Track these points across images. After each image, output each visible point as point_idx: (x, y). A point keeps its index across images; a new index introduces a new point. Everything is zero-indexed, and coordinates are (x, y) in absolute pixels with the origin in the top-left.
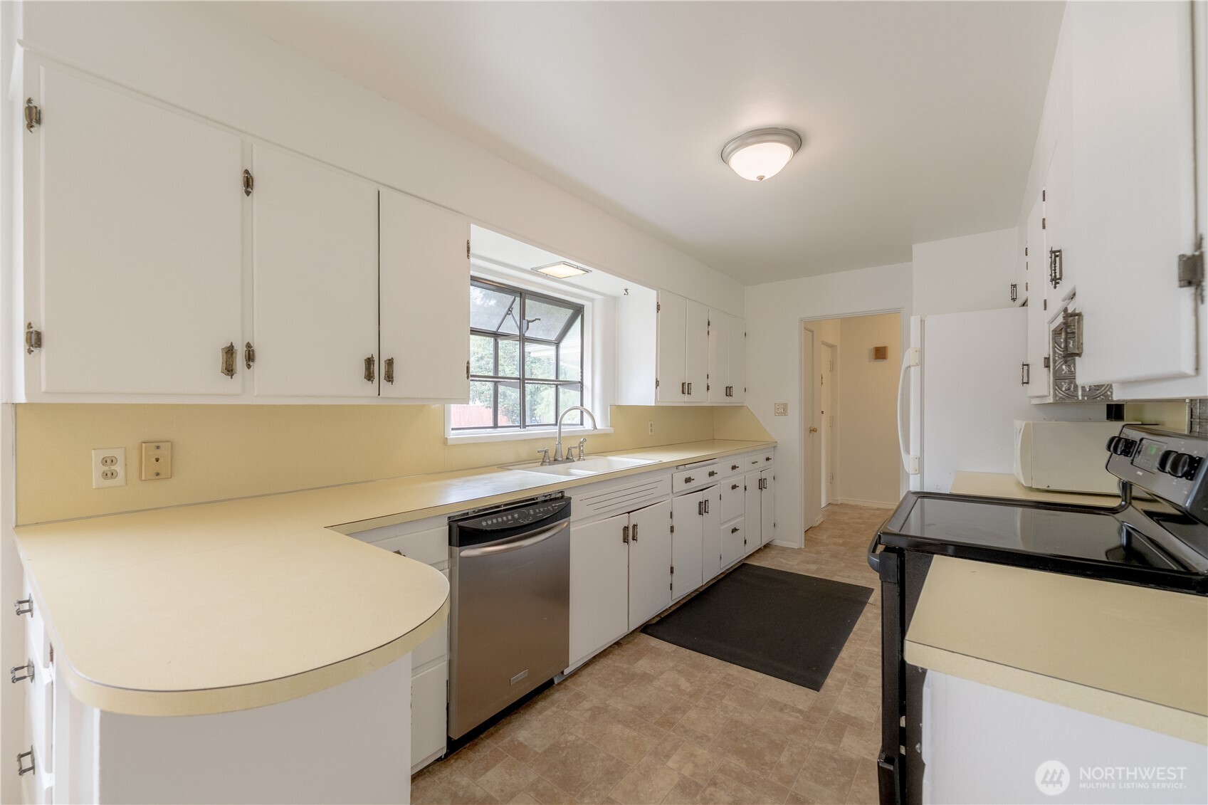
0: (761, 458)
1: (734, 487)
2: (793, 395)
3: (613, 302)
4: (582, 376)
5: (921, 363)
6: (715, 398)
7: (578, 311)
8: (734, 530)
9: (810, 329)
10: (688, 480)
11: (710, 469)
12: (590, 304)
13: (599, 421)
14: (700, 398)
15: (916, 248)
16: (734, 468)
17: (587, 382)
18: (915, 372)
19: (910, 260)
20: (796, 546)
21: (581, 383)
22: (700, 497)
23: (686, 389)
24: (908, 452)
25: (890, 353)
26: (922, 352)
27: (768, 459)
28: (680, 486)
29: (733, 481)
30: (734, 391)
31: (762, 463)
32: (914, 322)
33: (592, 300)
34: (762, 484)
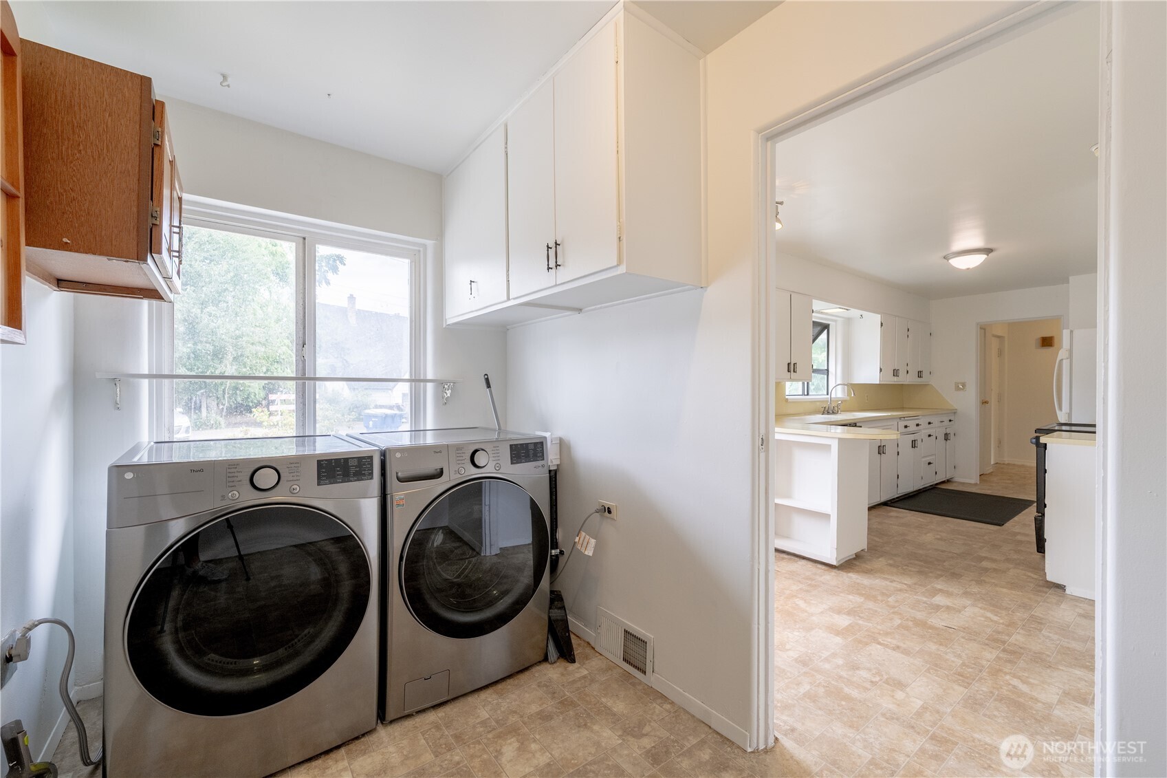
0: (946, 419)
1: (930, 436)
2: (971, 377)
3: (848, 321)
4: (828, 366)
5: (1071, 357)
6: (910, 379)
7: (825, 327)
8: (929, 463)
9: (983, 329)
10: (906, 427)
11: (917, 422)
12: (834, 323)
13: (839, 393)
14: (903, 379)
15: (1071, 278)
16: (929, 423)
17: (832, 369)
18: (1066, 364)
19: (1068, 283)
20: (973, 481)
21: (828, 370)
22: (912, 437)
23: (896, 373)
24: (1061, 409)
25: (1056, 341)
26: (1071, 351)
27: (950, 421)
28: (902, 429)
29: (929, 432)
30: (924, 374)
31: (947, 423)
32: (1066, 333)
33: (835, 321)
34: (947, 437)
